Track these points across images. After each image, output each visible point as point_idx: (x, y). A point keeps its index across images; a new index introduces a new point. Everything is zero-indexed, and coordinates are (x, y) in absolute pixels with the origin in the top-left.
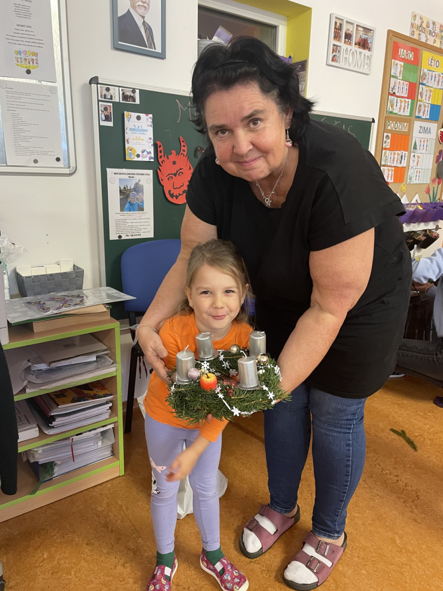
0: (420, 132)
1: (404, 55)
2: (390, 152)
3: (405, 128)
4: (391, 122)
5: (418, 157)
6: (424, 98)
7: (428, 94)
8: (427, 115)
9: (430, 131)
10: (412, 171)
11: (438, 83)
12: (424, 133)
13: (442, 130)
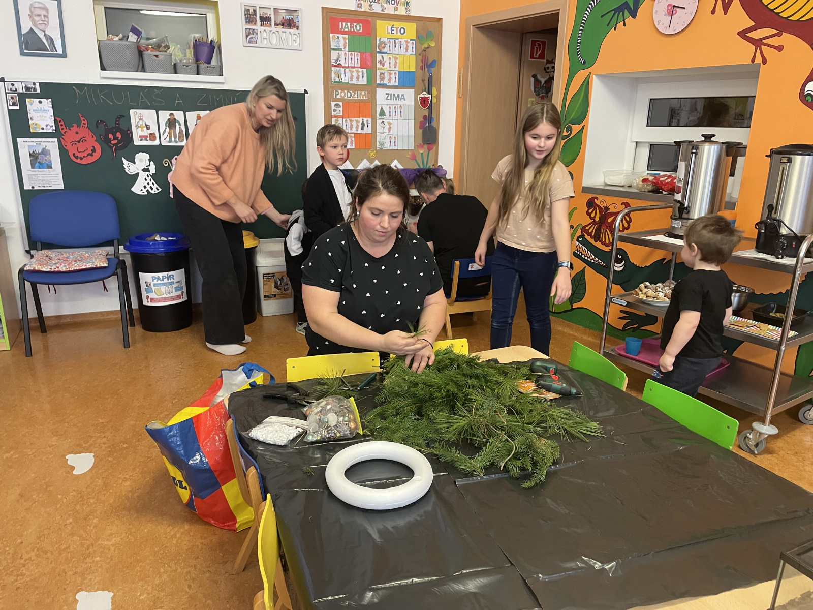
0: (387, 99)
1: (348, 28)
2: (344, 120)
3: (363, 96)
4: (340, 91)
5: (390, 124)
6: (387, 65)
7: (393, 62)
8: (395, 82)
9: (403, 97)
10: (383, 137)
11: (407, 49)
12: (393, 100)
13: (422, 95)
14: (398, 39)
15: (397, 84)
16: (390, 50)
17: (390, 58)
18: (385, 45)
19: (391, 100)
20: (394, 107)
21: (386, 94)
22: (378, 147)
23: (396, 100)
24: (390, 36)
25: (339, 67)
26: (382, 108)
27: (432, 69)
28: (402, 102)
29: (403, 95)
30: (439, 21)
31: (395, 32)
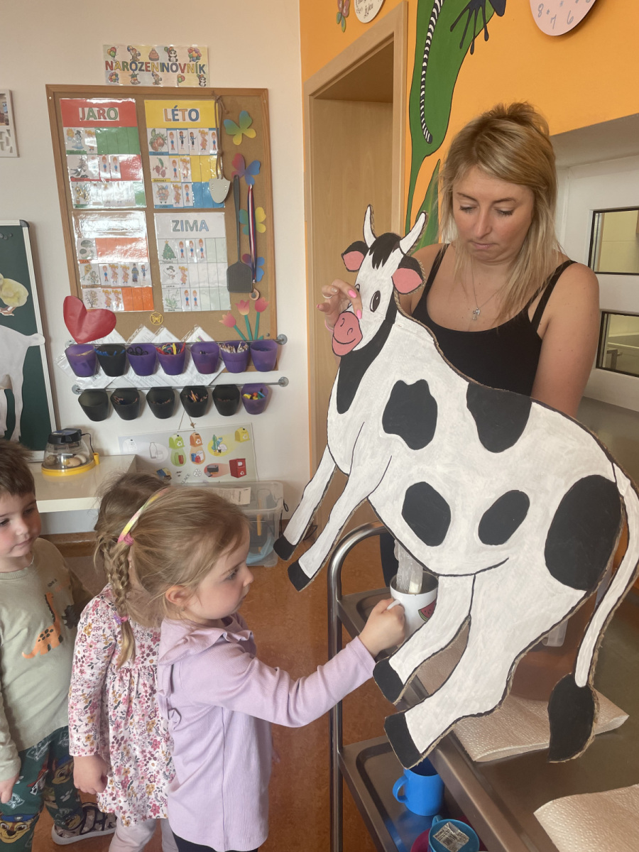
0: (175, 230)
1: (93, 116)
5: (183, 270)
6: (169, 174)
7: (180, 168)
8: (188, 200)
9: (204, 226)
10: (173, 292)
11: (204, 145)
12: (187, 230)
14: (187, 129)
15: (191, 204)
16: (173, 148)
17: (174, 162)
18: (164, 140)
19: (183, 230)
20: (197, 241)
21: (173, 221)
22: (166, 309)
23: (192, 230)
24: (173, 124)
25: (83, 180)
26: (167, 245)
27: (253, 176)
28: (202, 234)
29: (203, 222)
30: (262, 94)
31: (179, 117)
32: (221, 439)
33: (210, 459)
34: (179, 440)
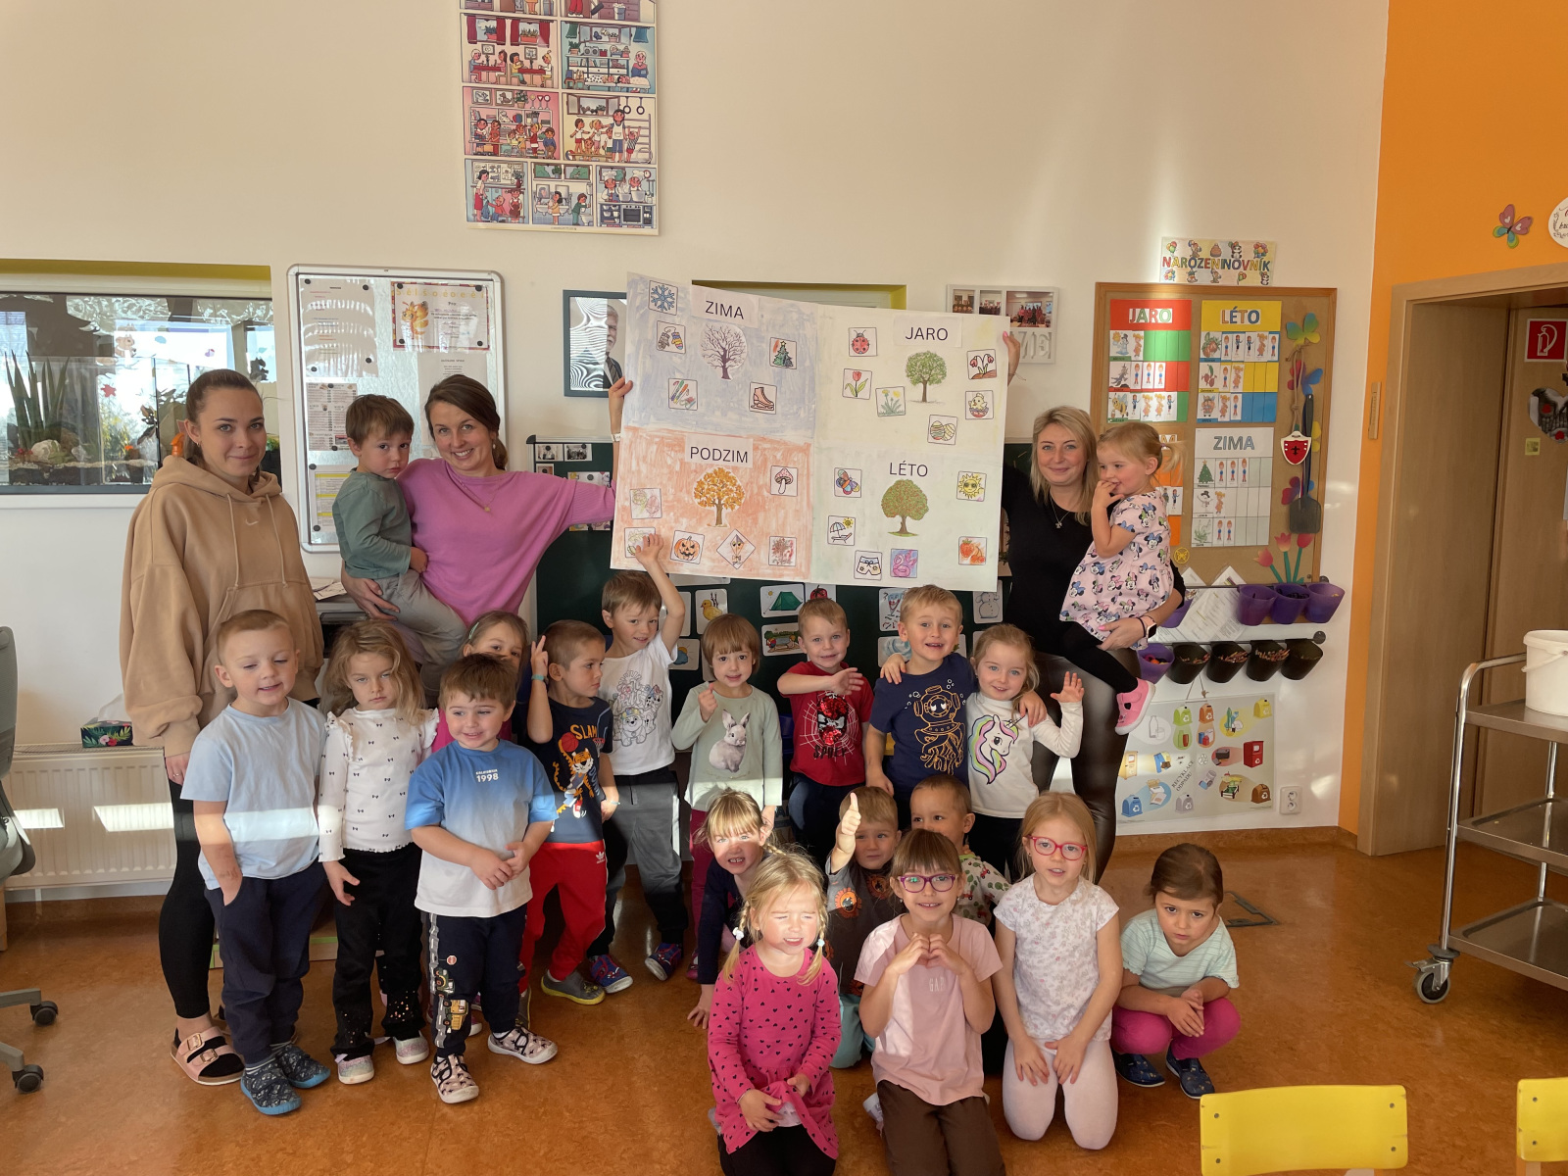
0: (1216, 448)
5: (1220, 495)
6: (1219, 384)
7: (1231, 376)
8: (1235, 413)
9: (1250, 443)
10: (1205, 522)
11: (1261, 351)
12: (1229, 449)
13: (1290, 439)
14: (1244, 332)
15: (1239, 418)
16: (1226, 354)
17: (1226, 369)
18: (1217, 344)
19: (1225, 449)
20: (1229, 462)
21: (1216, 438)
22: (1194, 543)
23: (1235, 448)
24: (1229, 327)
25: (1122, 391)
26: (1205, 466)
27: (1311, 386)
28: (1248, 452)
29: (1249, 439)
30: (1330, 293)
31: (1238, 319)
32: (1236, 713)
33: (1221, 740)
34: (1185, 713)
